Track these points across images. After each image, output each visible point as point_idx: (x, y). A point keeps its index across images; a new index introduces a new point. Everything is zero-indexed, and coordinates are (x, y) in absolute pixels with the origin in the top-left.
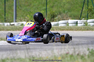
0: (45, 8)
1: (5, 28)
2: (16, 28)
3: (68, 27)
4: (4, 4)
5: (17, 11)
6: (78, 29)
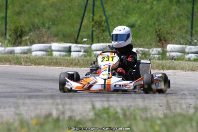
0: (3, 15)
3: (52, 59)
6: (72, 63)
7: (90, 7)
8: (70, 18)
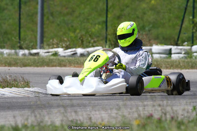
0: (104, 19)
1: (19, 60)
2: (43, 61)
4: (18, 10)
5: (45, 26)
6: (172, 66)
7: (190, 9)
8: (169, 21)
